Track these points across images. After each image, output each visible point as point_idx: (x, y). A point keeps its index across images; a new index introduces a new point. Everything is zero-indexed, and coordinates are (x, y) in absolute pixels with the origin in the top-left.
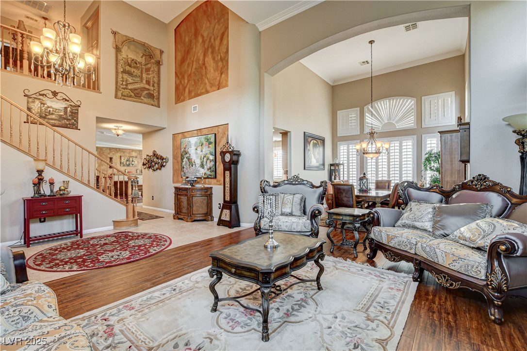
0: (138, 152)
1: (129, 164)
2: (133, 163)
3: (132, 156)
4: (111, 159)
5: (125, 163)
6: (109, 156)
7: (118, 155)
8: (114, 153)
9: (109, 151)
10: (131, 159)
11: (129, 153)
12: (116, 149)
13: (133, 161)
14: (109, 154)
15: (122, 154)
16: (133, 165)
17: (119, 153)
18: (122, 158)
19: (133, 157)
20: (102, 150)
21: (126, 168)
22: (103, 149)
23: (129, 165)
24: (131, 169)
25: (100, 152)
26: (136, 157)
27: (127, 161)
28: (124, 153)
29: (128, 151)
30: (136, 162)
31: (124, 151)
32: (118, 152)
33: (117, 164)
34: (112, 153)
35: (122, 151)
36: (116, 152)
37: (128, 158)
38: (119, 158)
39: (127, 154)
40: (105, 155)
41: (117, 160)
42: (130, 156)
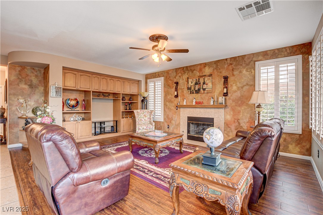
0: (215, 66)
1: (199, 90)
2: (205, 86)
3: (204, 74)
4: (177, 83)
5: (193, 89)
6: (175, 80)
7: (185, 76)
8: (180, 74)
9: (175, 74)
10: (202, 81)
11: (200, 71)
12: (183, 68)
13: (204, 83)
14: (175, 78)
16: (204, 89)
17: (186, 73)
18: (190, 80)
19: (205, 76)
21: (195, 95)
22: (170, 72)
23: (198, 92)
25: (166, 77)
26: (210, 75)
27: (196, 84)
29: (199, 67)
30: (210, 85)
31: (192, 68)
33: (183, 91)
34: (178, 76)
35: (191, 70)
36: (183, 72)
37: (197, 79)
38: (187, 81)
39: (197, 72)
40: (171, 80)
41: (184, 85)
42: (201, 75)
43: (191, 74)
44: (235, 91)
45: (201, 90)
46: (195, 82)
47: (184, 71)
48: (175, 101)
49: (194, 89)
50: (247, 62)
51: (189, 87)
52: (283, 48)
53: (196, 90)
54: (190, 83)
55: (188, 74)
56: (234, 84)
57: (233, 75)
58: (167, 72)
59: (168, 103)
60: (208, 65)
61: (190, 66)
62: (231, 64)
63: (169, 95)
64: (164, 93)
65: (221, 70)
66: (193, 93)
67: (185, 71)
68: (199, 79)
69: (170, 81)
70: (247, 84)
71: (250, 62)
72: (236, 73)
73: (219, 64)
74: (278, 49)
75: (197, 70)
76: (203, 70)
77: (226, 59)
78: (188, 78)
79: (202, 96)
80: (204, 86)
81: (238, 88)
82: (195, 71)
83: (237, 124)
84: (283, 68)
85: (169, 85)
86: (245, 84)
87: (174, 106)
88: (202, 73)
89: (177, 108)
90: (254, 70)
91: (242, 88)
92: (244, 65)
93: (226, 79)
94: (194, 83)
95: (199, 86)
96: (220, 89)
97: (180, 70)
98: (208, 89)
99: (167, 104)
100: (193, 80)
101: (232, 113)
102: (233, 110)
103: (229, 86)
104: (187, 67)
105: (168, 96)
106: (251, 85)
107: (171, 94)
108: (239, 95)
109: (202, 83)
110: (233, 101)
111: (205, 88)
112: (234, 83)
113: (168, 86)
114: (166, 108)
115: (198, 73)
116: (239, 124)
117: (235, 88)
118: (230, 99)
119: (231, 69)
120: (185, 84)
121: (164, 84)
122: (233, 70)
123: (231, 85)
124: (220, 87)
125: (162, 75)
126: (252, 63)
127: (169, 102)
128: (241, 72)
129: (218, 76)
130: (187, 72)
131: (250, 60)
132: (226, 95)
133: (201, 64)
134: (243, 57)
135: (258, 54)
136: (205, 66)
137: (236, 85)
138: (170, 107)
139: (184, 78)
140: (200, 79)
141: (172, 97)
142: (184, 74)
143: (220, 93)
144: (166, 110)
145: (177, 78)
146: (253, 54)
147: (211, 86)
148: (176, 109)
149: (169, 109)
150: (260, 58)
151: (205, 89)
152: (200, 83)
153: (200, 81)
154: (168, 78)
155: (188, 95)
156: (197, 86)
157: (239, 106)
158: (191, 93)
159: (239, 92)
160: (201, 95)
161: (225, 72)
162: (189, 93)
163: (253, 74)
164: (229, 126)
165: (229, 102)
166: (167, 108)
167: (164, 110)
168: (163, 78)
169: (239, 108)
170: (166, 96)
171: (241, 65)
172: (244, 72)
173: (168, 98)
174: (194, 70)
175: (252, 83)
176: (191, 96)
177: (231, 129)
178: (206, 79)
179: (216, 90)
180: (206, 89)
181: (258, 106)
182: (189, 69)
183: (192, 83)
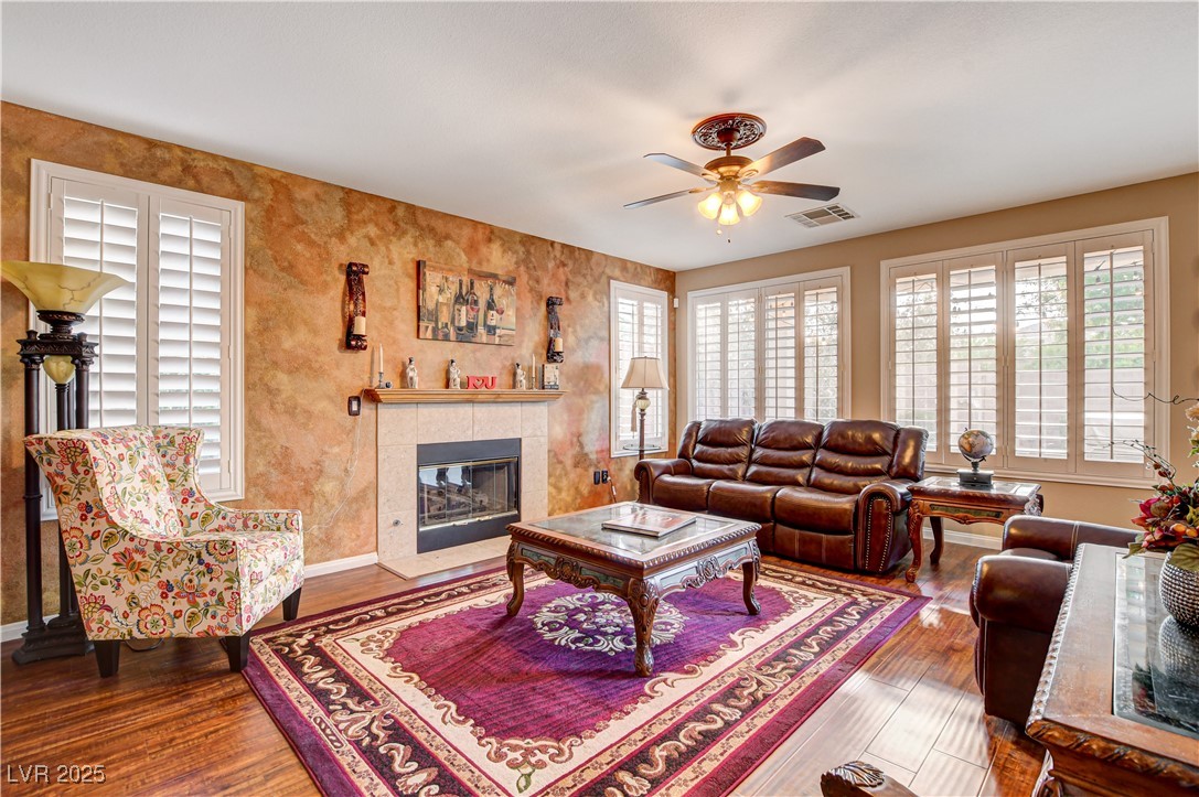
0: (520, 250)
1: (471, 327)
2: (493, 318)
3: (486, 268)
4: (355, 276)
5: (444, 318)
6: (343, 253)
7: (404, 251)
8: (372, 230)
9: (339, 214)
10: (482, 293)
11: (472, 249)
12: (393, 205)
13: (490, 306)
14: (341, 235)
15: (428, 250)
16: (491, 330)
17: (409, 238)
18: (432, 279)
19: (494, 276)
20: (291, 199)
21: (450, 349)
22: (301, 194)
23: (466, 334)
25: (270, 213)
26: (511, 282)
27: (460, 299)
28: (440, 240)
29: (467, 232)
30: (511, 314)
31: (439, 225)
32: (400, 232)
33: (391, 323)
34: (361, 232)
35: (432, 230)
36: (391, 227)
37: (466, 280)
38: (409, 276)
39: (458, 250)
40: (311, 243)
41: (398, 290)
42: (475, 267)
43: (431, 249)
44: (573, 351)
45: (481, 330)
46: (453, 289)
47: (396, 223)
48: (338, 365)
49: (453, 322)
50: (596, 273)
52: (647, 266)
53: (460, 329)
54: (431, 289)
55: (415, 245)
56: (570, 330)
58: (272, 181)
59: (282, 379)
60: (501, 238)
62: (564, 265)
63: (291, 328)
64: (253, 312)
65: (539, 273)
66: (446, 338)
67: (402, 224)
68: (472, 284)
69: (299, 247)
70: (597, 334)
71: (600, 276)
73: (532, 251)
74: (642, 265)
75: (457, 243)
76: (484, 250)
77: (552, 243)
78: (420, 263)
79: (478, 354)
80: (489, 317)
81: (579, 342)
82: (449, 243)
83: (577, 449)
85: (291, 266)
86: (591, 332)
87: (331, 399)
88: (480, 263)
89: (355, 408)
90: (609, 299)
91: (586, 342)
92: (589, 278)
94: (450, 292)
95: (472, 314)
96: (538, 338)
97: (372, 206)
98: (504, 332)
99: (273, 385)
100: (447, 279)
101: (565, 417)
102: (569, 407)
104: (411, 208)
105: (284, 334)
106: (601, 340)
107: (306, 323)
108: (582, 363)
109: (482, 304)
110: (567, 380)
111: (493, 323)
112: (569, 326)
113: (283, 269)
114: (265, 406)
115: (464, 257)
116: (581, 446)
117: (571, 340)
119: (563, 278)
120: (402, 290)
121: (250, 253)
122: (567, 283)
124: (536, 329)
125: (228, 186)
126: (604, 279)
127: (290, 372)
128: (583, 296)
129: (531, 290)
130: (412, 232)
131: (600, 270)
133: (475, 224)
134: (589, 255)
135: (624, 264)
136: (490, 240)
137: (576, 330)
138: (302, 401)
139: (395, 256)
140: (476, 284)
141: (319, 342)
142: (399, 239)
144: (268, 420)
145: (352, 240)
146: (607, 256)
147: (514, 320)
148: (351, 413)
149: (291, 411)
151: (494, 328)
152: (476, 302)
153: (475, 290)
154: (290, 227)
156: (464, 308)
157: (581, 394)
159: (580, 353)
160: (474, 352)
161: (549, 285)
162: (429, 334)
163: (606, 309)
164: (561, 458)
166: (280, 407)
167: (252, 422)
168: (239, 207)
169: (581, 402)
170: (266, 329)
171: (584, 276)
172: (590, 297)
173: (288, 344)
174: (447, 237)
175: (605, 332)
176: (437, 353)
177: (564, 468)
178: (498, 291)
179: (526, 339)
180: (498, 331)
181: (642, 396)
182: (422, 221)
183: (441, 291)
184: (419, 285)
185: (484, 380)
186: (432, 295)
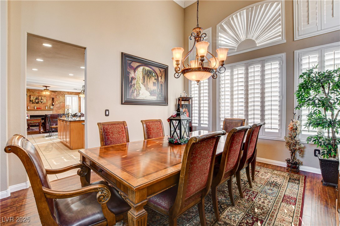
2: (42, 101)
3: (41, 95)
5: (34, 101)
10: (40, 98)
11: (38, 93)
13: (42, 99)
15: (32, 93)
16: (42, 102)
18: (32, 97)
19: (42, 96)
21: (35, 105)
23: (38, 103)
24: (40, 106)
27: (36, 99)
28: (33, 93)
29: (37, 92)
30: (45, 101)
31: (33, 91)
37: (37, 97)
42: (39, 95)
44: (57, 104)
45: (40, 102)
50: (62, 94)
51: (31, 100)
53: (36, 102)
55: (30, 93)
57: (56, 98)
61: (31, 89)
62: (55, 93)
65: (51, 95)
66: (34, 103)
70: (62, 102)
72: (57, 97)
74: (72, 92)
76: (40, 93)
78: (30, 96)
81: (58, 103)
82: (35, 93)
84: (73, 98)
86: (61, 102)
90: (65, 97)
91: (60, 103)
93: (53, 99)
94: (35, 98)
95: (38, 100)
96: (50, 103)
102: (56, 111)
103: (54, 102)
106: (63, 102)
108: (59, 106)
109: (40, 99)
110: (56, 108)
115: (37, 94)
117: (57, 103)
118: (55, 107)
122: (56, 96)
123: (56, 102)
124: (50, 102)
126: (64, 95)
128: (59, 97)
129: (49, 97)
131: (63, 93)
132: (53, 105)
133: (39, 90)
134: (60, 92)
135: (66, 92)
137: (58, 102)
140: (39, 97)
143: (50, 104)
146: (64, 92)
150: (67, 93)
155: (30, 104)
157: (59, 110)
158: (32, 103)
159: (59, 104)
161: (53, 96)
162: (31, 103)
165: (55, 108)
169: (59, 111)
171: (59, 94)
172: (61, 97)
175: (64, 102)
176: (33, 105)
178: (43, 98)
179: (48, 103)
181: (68, 110)
182: (30, 91)
183: (33, 98)
184: (30, 98)
185: (40, 108)
186: (32, 98)
